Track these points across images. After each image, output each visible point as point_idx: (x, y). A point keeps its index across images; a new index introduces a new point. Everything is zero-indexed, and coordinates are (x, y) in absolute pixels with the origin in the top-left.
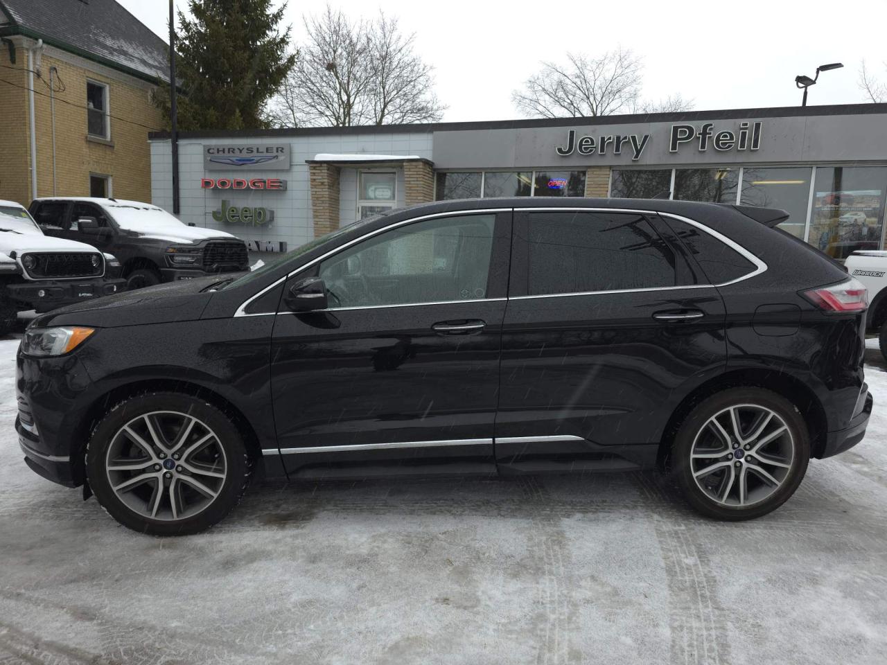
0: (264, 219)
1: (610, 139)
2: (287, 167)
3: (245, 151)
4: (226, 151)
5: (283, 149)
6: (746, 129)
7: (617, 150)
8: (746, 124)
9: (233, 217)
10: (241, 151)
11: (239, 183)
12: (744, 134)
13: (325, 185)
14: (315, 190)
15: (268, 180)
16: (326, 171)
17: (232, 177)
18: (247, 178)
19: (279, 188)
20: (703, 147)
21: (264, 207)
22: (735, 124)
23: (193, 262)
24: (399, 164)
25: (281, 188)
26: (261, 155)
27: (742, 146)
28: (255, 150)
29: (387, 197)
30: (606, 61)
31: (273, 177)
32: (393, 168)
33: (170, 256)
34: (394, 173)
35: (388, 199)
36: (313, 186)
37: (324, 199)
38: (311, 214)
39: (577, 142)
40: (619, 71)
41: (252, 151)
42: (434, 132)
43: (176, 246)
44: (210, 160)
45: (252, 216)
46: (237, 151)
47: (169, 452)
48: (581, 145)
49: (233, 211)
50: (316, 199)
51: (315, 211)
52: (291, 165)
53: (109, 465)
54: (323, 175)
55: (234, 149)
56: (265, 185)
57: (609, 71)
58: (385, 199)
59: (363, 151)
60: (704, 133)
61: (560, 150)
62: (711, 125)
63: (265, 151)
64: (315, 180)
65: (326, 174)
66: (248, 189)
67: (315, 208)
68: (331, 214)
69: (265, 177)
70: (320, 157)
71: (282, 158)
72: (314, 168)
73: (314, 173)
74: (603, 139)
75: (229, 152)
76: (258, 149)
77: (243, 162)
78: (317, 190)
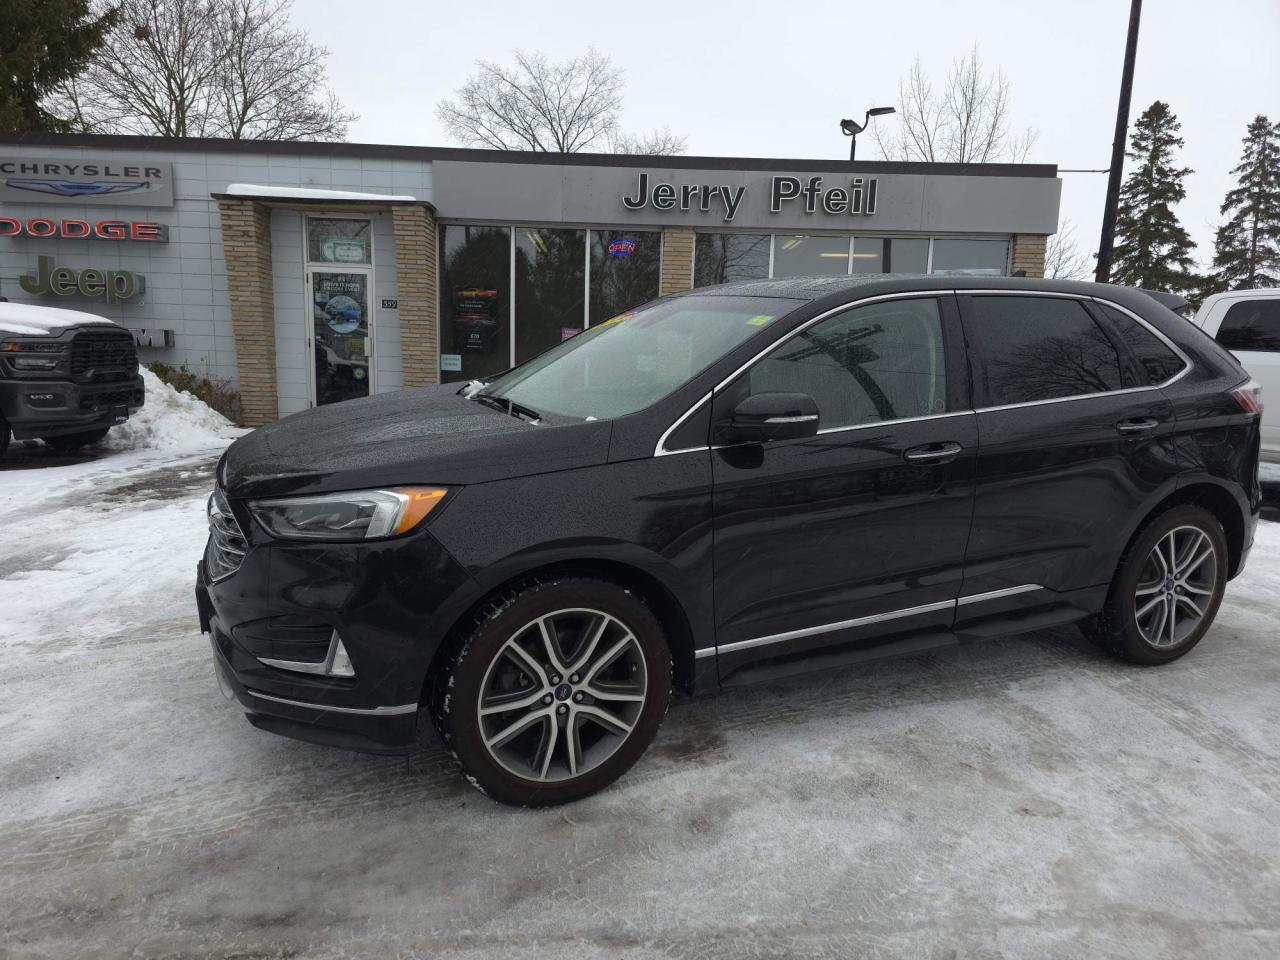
0: (130, 290)
1: (695, 189)
2: (168, 203)
3: (80, 171)
4: (41, 169)
5: (158, 171)
6: (859, 186)
7: (705, 205)
8: (860, 181)
9: (64, 286)
10: (72, 172)
11: (73, 227)
12: (858, 193)
13: (251, 237)
14: (232, 243)
15: (134, 224)
16: (252, 213)
17: (59, 217)
18: (92, 219)
19: (155, 238)
20: (811, 207)
21: (129, 270)
22: (846, 178)
23: (53, 368)
24: (384, 208)
25: (161, 239)
26: (115, 179)
27: (857, 209)
28: (102, 171)
29: (357, 259)
30: (574, 73)
31: (141, 218)
32: (365, 212)
33: (8, 359)
34: (368, 221)
35: (358, 262)
36: (228, 237)
37: (249, 259)
38: (223, 283)
39: (650, 191)
40: (592, 88)
41: (96, 173)
42: (434, 162)
43: (16, 340)
44: (7, 185)
45: (104, 286)
46: (63, 171)
47: (566, 673)
48: (656, 195)
49: (64, 276)
50: (233, 260)
51: (232, 279)
52: (175, 200)
53: (482, 708)
54: (247, 218)
55: (57, 167)
56: (128, 233)
57: (579, 87)
58: (354, 262)
59: (311, 184)
60: (812, 190)
61: (628, 200)
62: (820, 179)
63: (122, 173)
64: (230, 226)
65: (252, 219)
66: (93, 237)
67: (232, 273)
68: (262, 285)
69: (128, 218)
70: (236, 189)
71: (156, 185)
72: (229, 207)
73: (229, 216)
74: (686, 188)
75: (47, 172)
76: (107, 169)
77: (78, 190)
78: (236, 244)
